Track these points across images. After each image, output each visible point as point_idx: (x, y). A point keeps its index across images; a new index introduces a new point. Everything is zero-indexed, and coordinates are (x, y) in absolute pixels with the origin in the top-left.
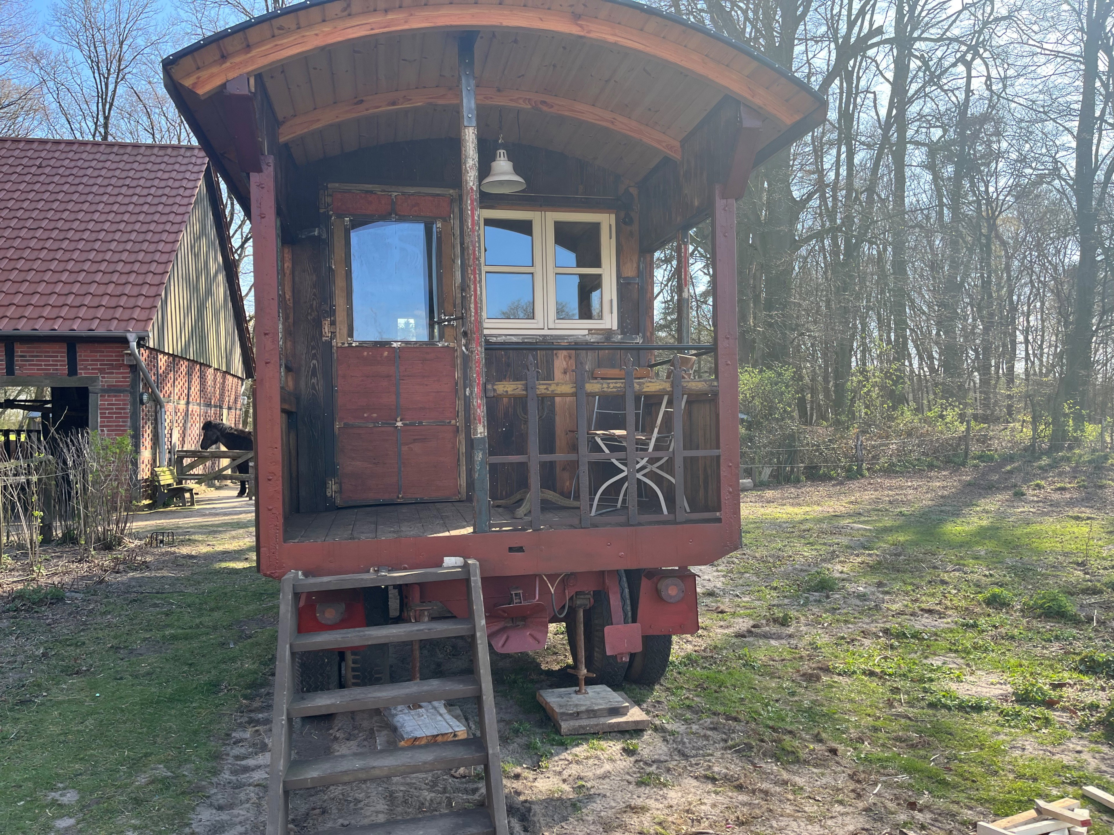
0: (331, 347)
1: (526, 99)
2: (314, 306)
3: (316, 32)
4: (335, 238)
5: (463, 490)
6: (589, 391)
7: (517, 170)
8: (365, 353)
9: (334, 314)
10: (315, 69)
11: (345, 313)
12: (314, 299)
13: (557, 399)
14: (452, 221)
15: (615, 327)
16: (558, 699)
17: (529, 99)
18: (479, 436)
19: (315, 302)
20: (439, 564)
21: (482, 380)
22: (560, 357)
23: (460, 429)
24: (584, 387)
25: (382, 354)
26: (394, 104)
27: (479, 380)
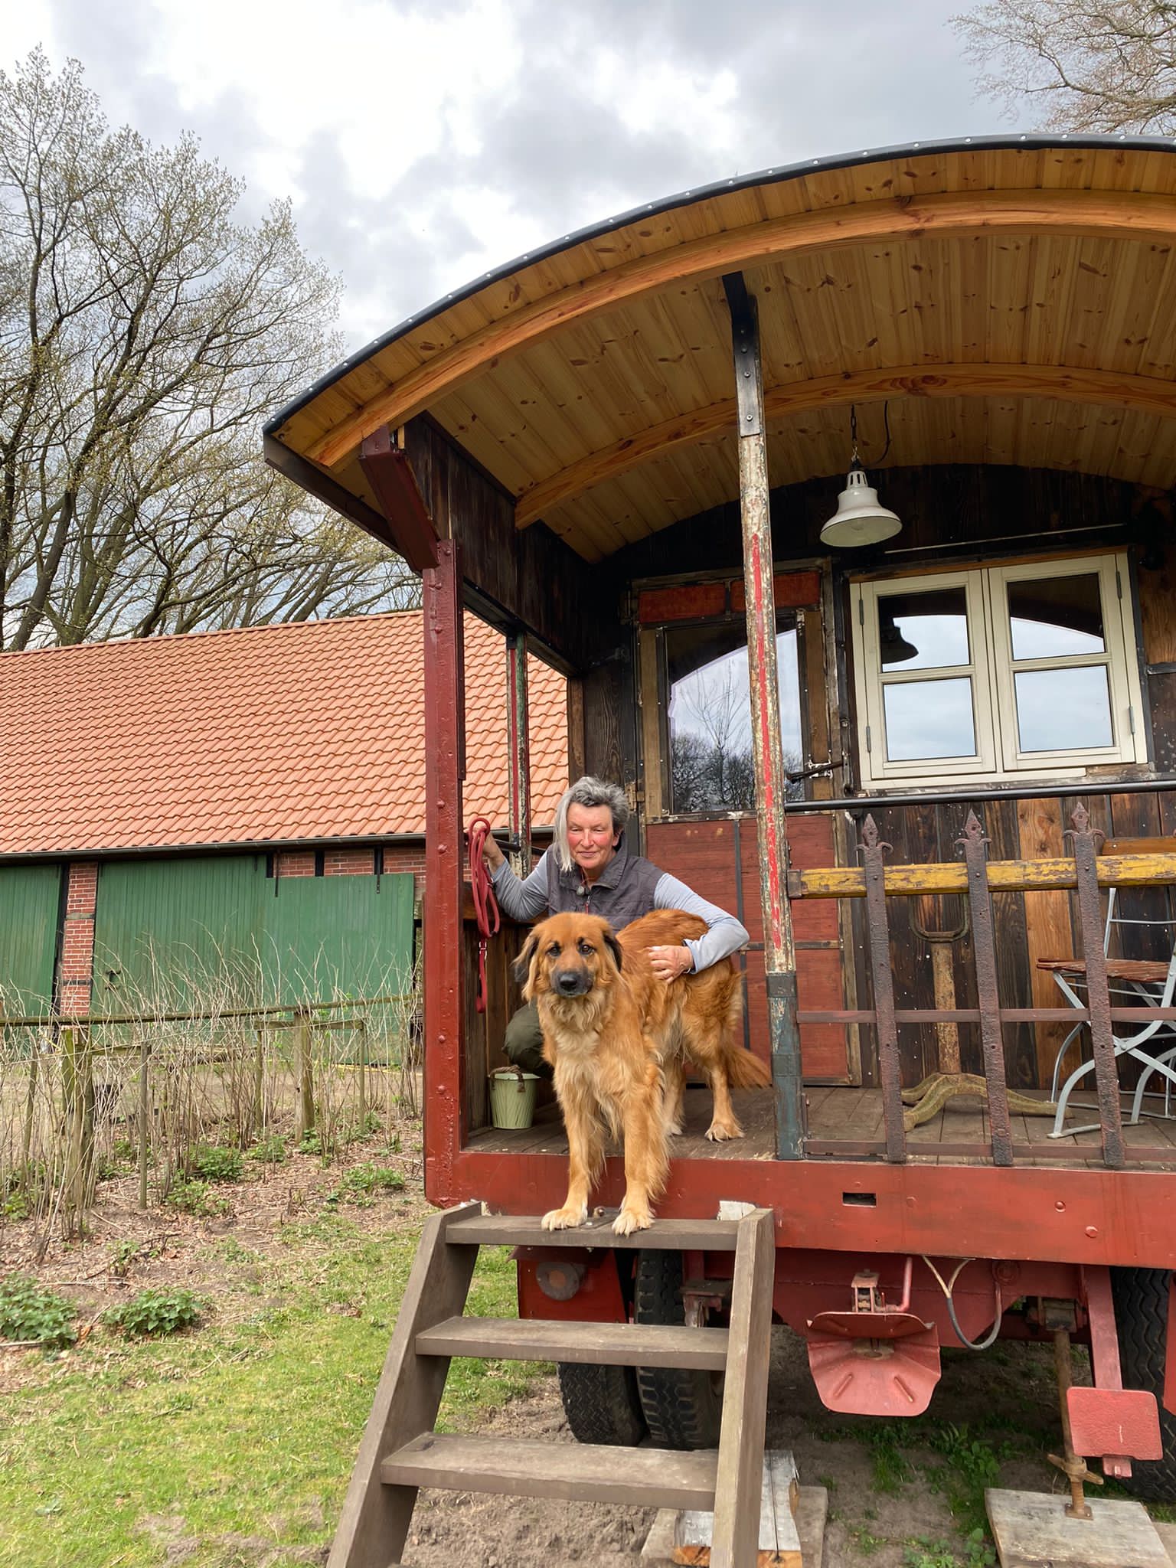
0: (638, 825)
1: (896, 379)
2: (614, 765)
3: (480, 342)
4: (643, 659)
5: (857, 1067)
6: (995, 882)
7: (884, 501)
8: (689, 832)
9: (643, 775)
10: (524, 402)
11: (658, 772)
12: (613, 754)
13: (1030, 897)
14: (822, 608)
15: (1142, 758)
16: (1020, 1519)
17: (902, 379)
18: (777, 970)
19: (614, 759)
20: (712, 1213)
21: (781, 866)
22: (1030, 822)
23: (846, 955)
24: (984, 873)
25: (714, 832)
26: (677, 435)
27: (775, 867)
